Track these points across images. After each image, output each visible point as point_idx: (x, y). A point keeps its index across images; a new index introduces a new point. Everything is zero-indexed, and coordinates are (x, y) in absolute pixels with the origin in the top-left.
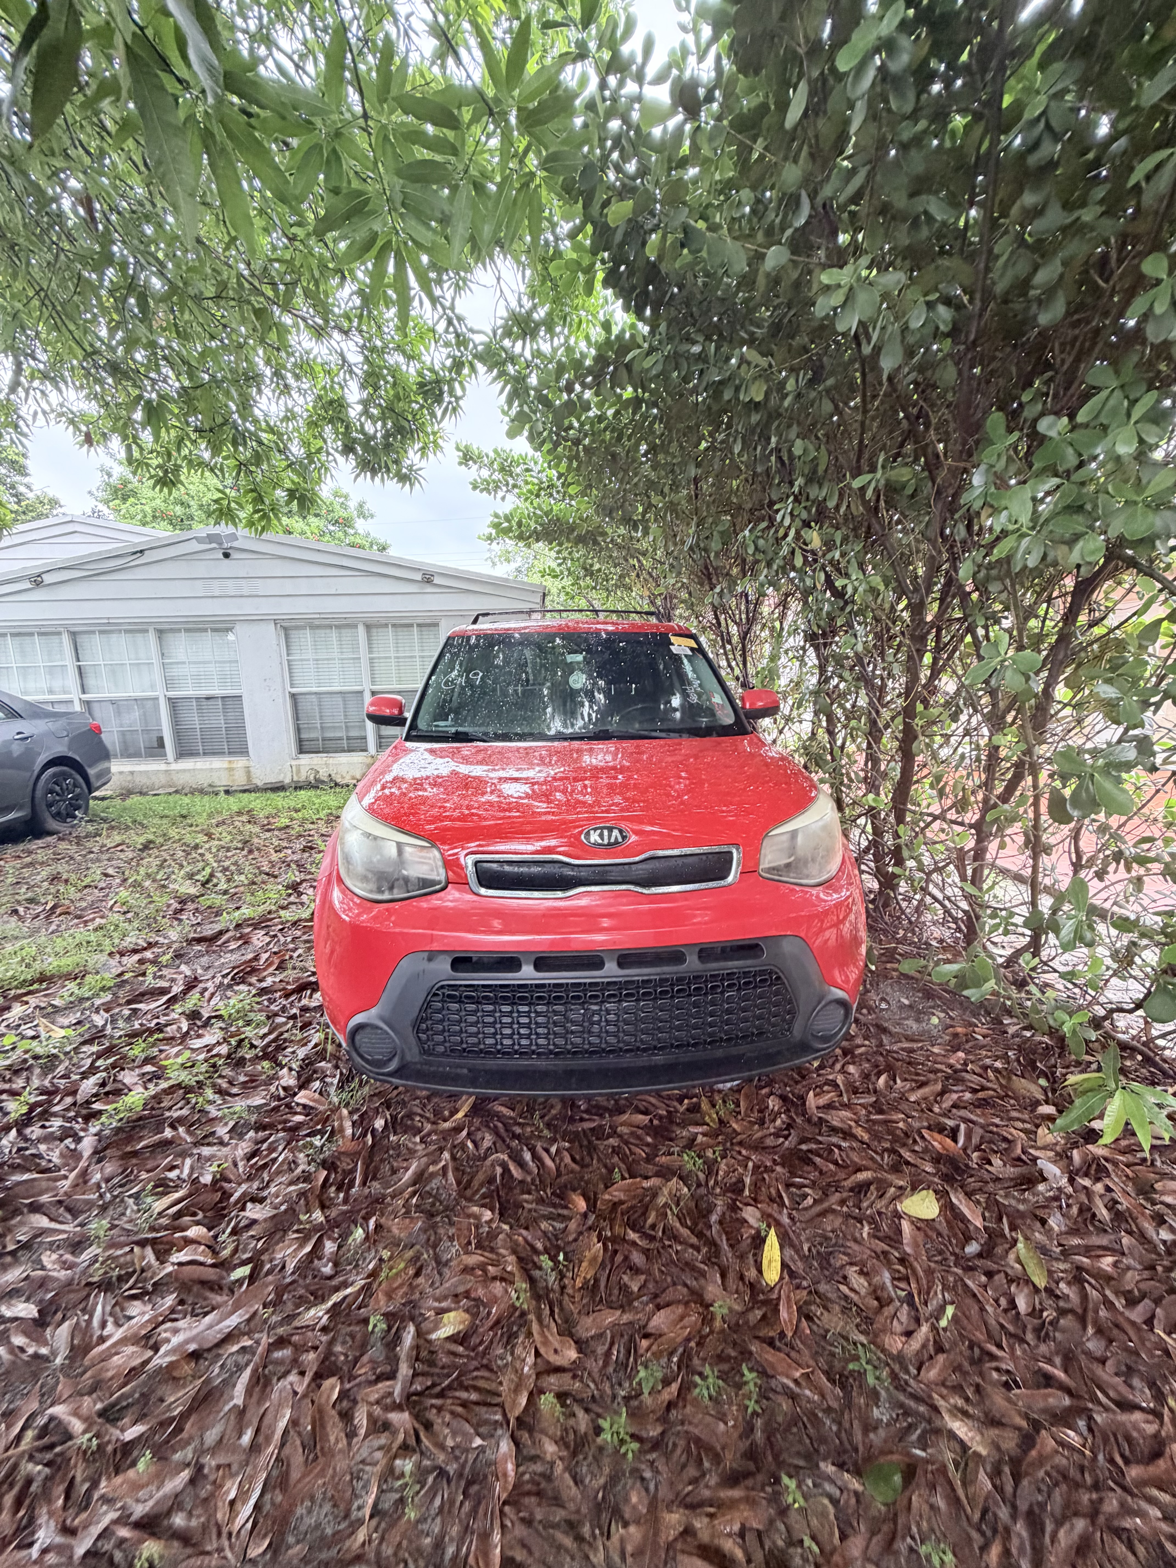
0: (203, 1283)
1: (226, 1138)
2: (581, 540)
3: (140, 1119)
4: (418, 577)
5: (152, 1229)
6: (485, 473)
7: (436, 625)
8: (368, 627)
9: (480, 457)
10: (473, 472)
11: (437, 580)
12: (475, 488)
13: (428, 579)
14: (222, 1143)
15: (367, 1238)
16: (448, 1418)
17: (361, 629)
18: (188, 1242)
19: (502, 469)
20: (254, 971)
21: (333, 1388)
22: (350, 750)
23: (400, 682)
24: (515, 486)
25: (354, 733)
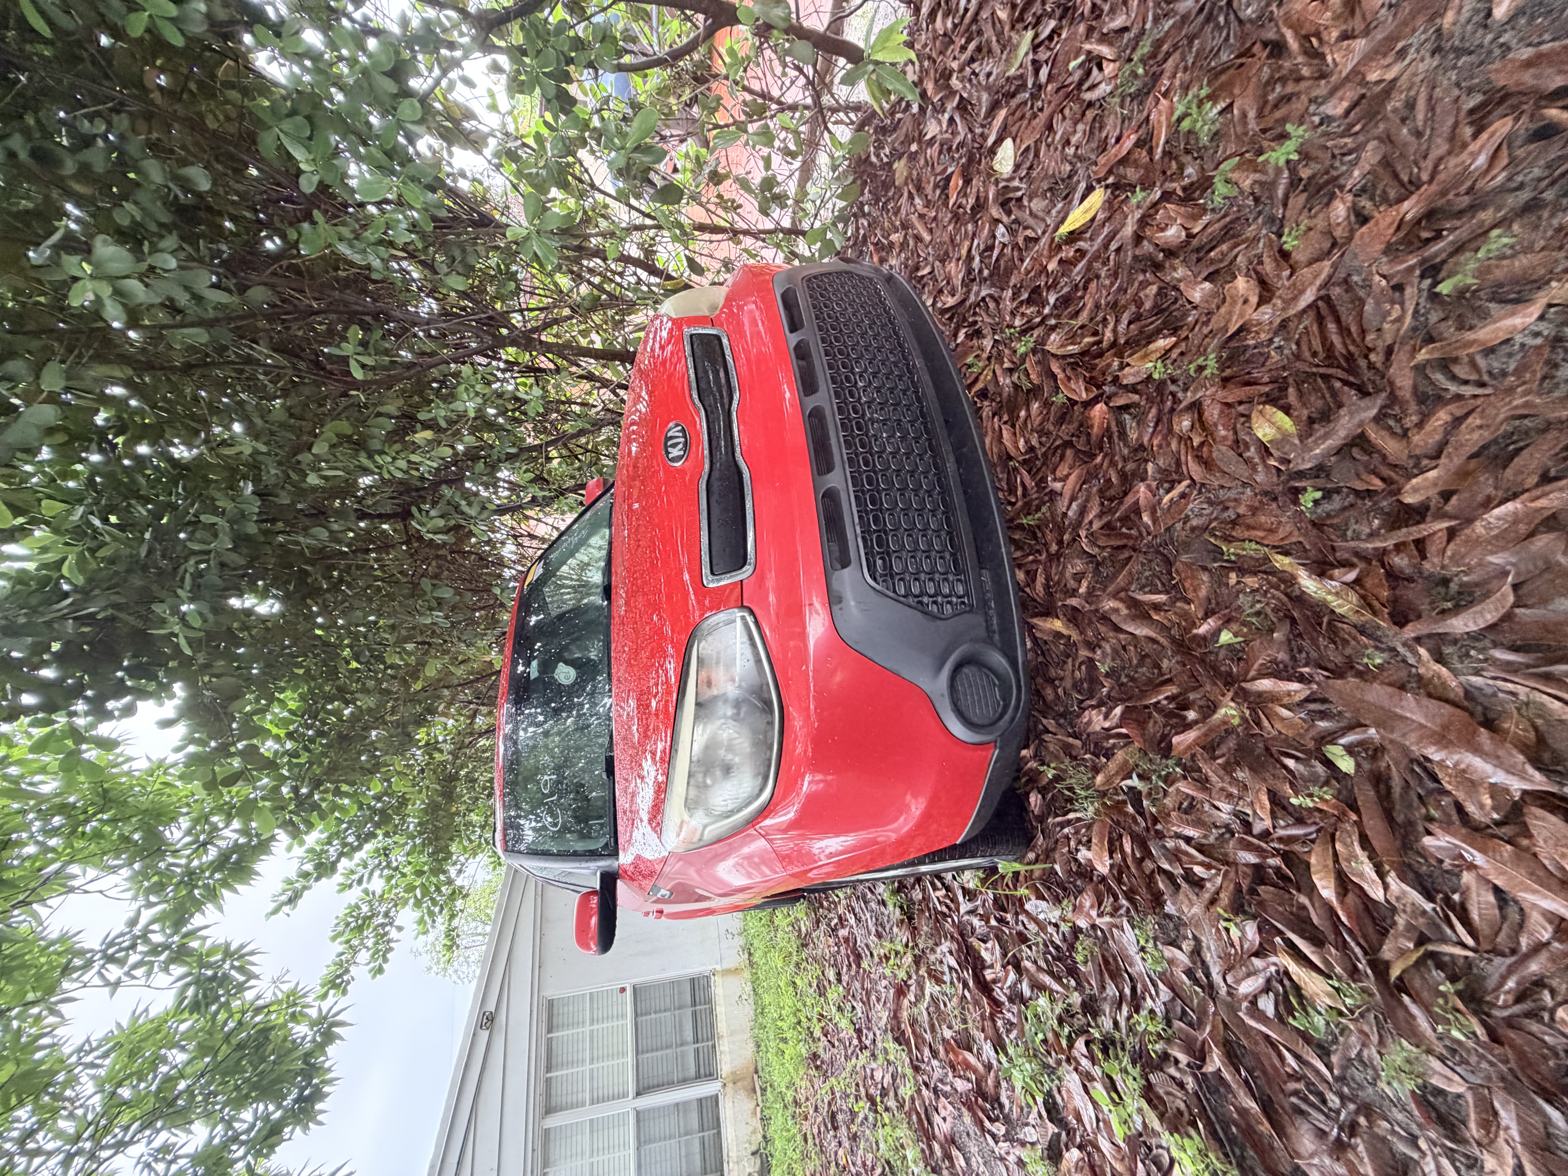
0: (1388, 815)
1: (1187, 946)
2: (449, 795)
3: (1213, 1134)
4: (484, 1035)
5: (1354, 973)
6: (364, 956)
7: (551, 1003)
8: (549, 1110)
9: (340, 964)
10: (360, 972)
11: (491, 1007)
12: (380, 970)
13: (488, 1021)
14: (1197, 952)
15: (1228, 621)
16: (1370, 337)
17: (552, 1122)
18: (1344, 883)
19: (360, 929)
20: (980, 1092)
21: (1415, 490)
22: (718, 1125)
23: (624, 1054)
24: (386, 915)
25: (694, 1122)
